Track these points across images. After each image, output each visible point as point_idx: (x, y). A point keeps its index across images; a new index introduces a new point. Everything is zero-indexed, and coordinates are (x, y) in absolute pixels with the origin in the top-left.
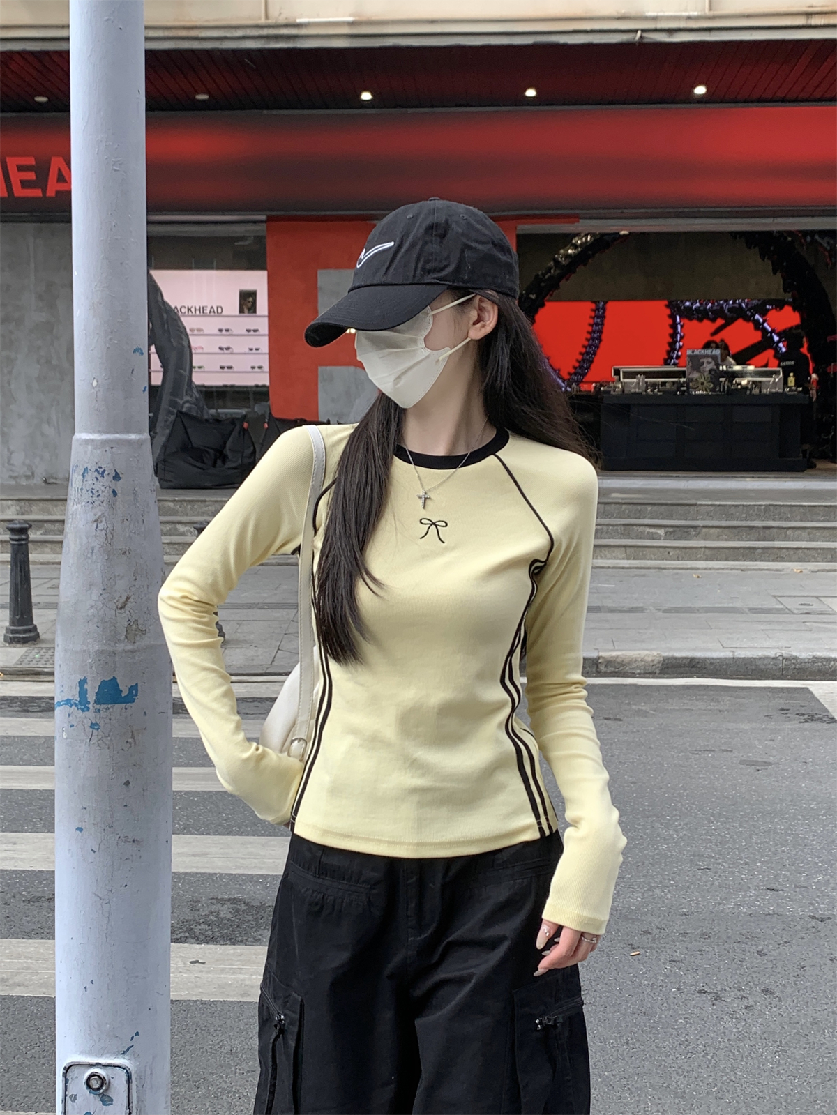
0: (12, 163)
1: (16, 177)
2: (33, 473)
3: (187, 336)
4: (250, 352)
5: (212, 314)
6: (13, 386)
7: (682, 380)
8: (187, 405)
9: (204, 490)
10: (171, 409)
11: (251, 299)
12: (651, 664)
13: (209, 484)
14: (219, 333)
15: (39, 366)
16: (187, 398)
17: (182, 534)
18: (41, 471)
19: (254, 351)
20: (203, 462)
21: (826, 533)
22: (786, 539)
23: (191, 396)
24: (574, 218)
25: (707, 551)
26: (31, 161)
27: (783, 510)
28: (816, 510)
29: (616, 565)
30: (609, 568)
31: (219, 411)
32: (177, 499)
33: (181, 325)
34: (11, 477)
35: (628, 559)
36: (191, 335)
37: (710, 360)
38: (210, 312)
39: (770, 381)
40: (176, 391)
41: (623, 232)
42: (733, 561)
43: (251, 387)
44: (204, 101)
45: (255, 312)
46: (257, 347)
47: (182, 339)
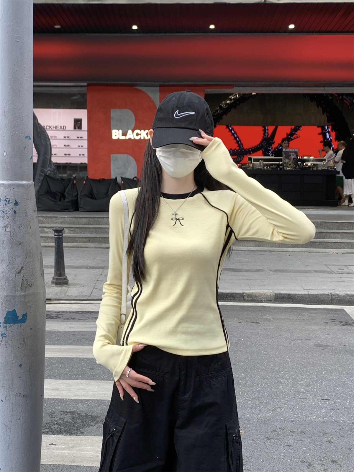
3: (49, 140)
4: (79, 147)
5: (61, 129)
7: (281, 163)
8: (49, 172)
9: (56, 212)
10: (41, 173)
11: (79, 123)
12: (270, 296)
13: (58, 209)
14: (64, 138)
16: (49, 169)
17: (47, 233)
19: (81, 147)
20: (56, 199)
21: (349, 235)
22: (330, 238)
23: (51, 168)
24: (231, 86)
27: (328, 224)
28: (344, 224)
29: (249, 250)
30: (246, 251)
31: (63, 175)
32: (44, 216)
33: (46, 134)
35: (255, 247)
36: (52, 139)
37: (294, 154)
38: (60, 128)
39: (322, 164)
40: (44, 165)
41: (253, 94)
42: (305, 248)
43: (79, 164)
44: (58, 29)
46: (82, 145)
47: (47, 141)
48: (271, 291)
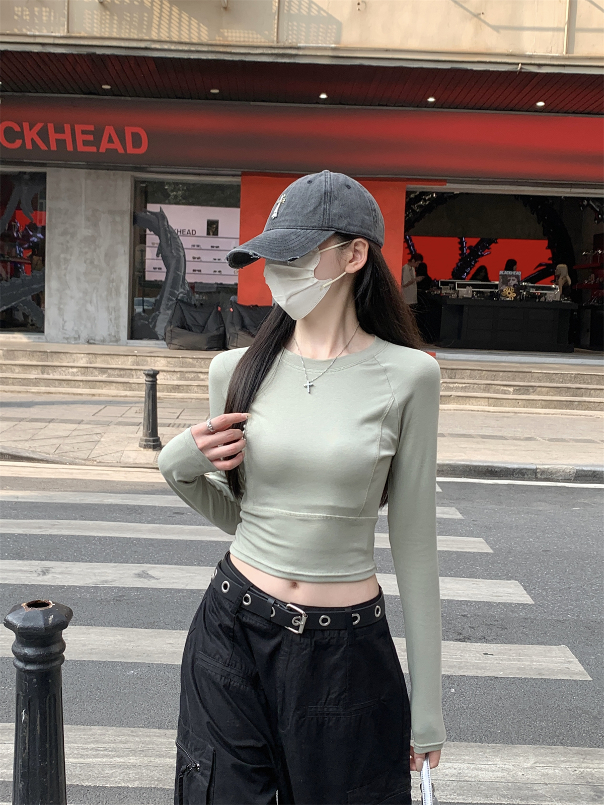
0: (78, 128)
1: (80, 138)
2: (79, 337)
3: (183, 249)
4: (214, 261)
6: (67, 278)
8: (181, 295)
10: (170, 297)
11: (215, 226)
14: (192, 247)
15: (85, 265)
16: (181, 290)
18: (84, 335)
19: (217, 261)
23: (184, 289)
24: (443, 182)
25: (543, 402)
26: (92, 128)
27: (586, 377)
33: (179, 242)
34: (64, 338)
37: (515, 277)
38: (188, 233)
39: (552, 294)
40: (174, 286)
42: (560, 409)
43: (214, 284)
44: (215, 94)
45: (217, 235)
46: (219, 258)
47: (180, 251)
48: (571, 467)
